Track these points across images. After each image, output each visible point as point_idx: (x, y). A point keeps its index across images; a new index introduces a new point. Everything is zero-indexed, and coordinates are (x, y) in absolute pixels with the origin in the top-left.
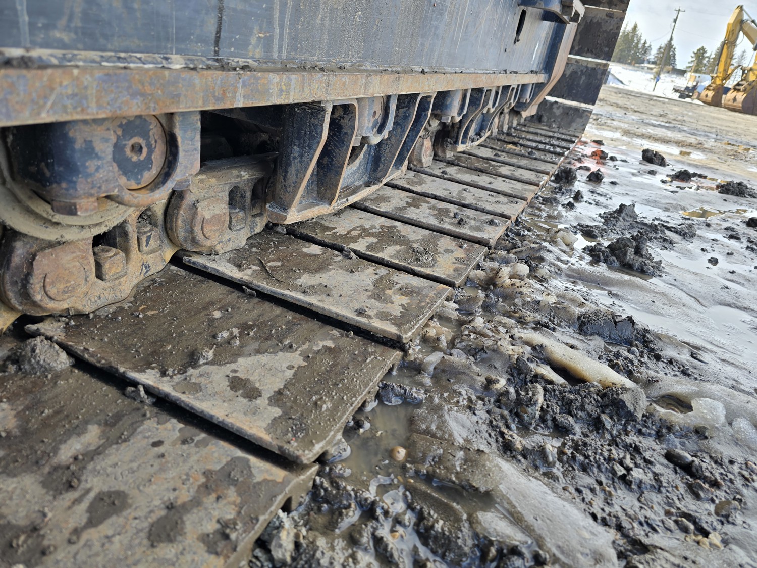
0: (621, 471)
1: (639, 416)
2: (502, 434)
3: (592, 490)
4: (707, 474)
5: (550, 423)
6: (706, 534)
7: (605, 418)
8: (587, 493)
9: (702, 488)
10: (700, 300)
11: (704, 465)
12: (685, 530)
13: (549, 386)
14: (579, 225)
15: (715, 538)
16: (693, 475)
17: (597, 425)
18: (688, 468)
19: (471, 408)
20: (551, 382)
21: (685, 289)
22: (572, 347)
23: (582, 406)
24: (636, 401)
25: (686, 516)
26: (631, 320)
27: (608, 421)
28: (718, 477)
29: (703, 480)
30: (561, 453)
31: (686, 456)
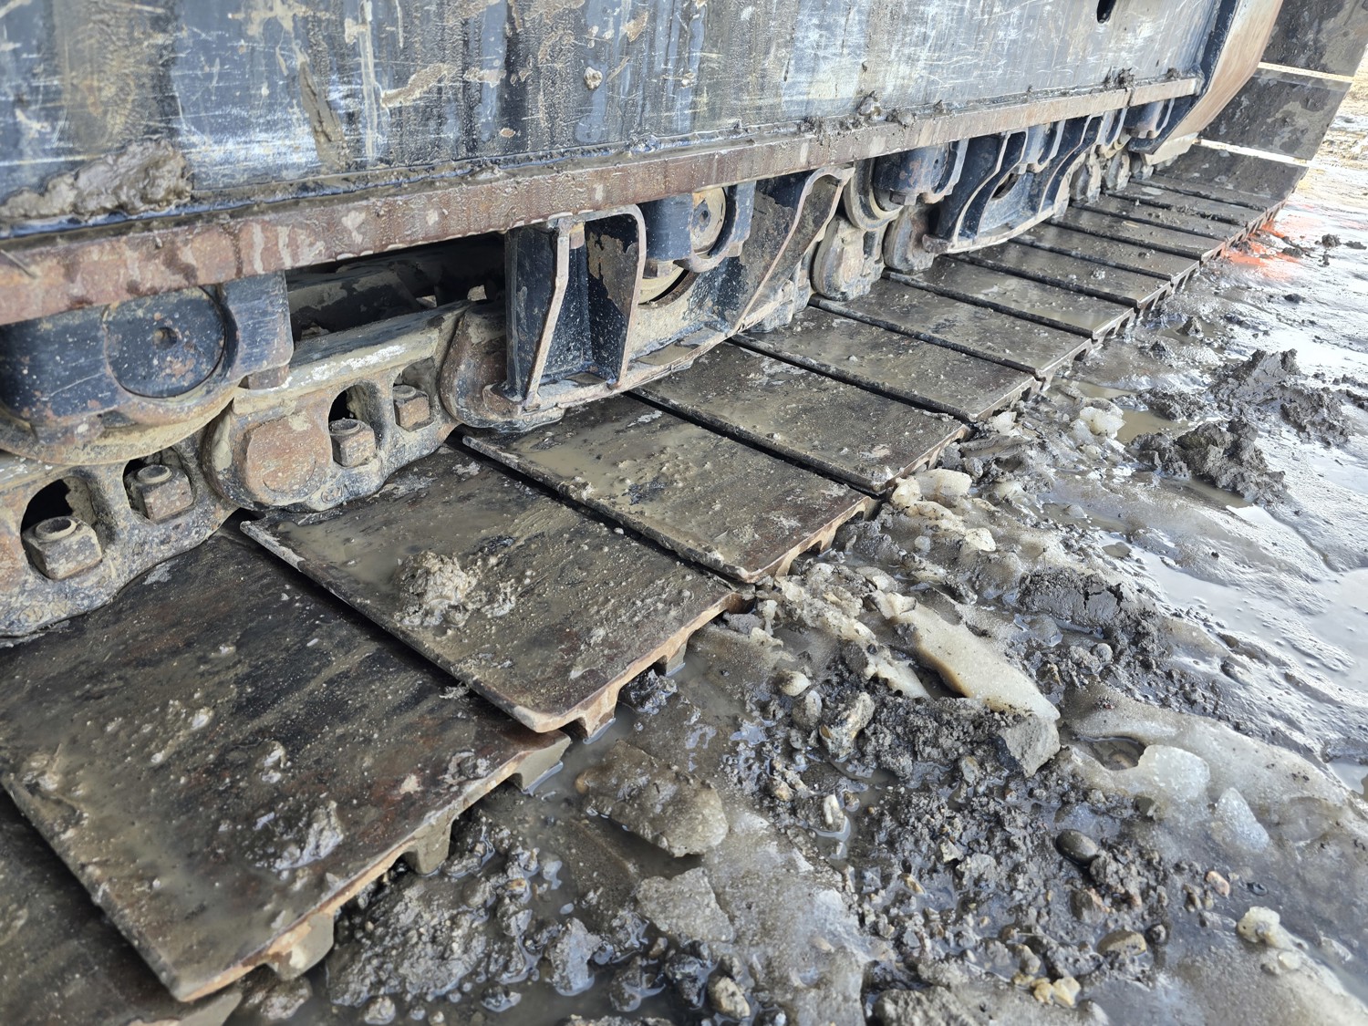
0: (951, 853)
1: (1030, 768)
2: (771, 768)
3: (886, 877)
4: (1112, 881)
5: (870, 758)
6: (1054, 977)
7: (967, 763)
8: (874, 879)
9: (1090, 902)
12: (1021, 968)
13: (890, 699)
14: (1149, 392)
15: (1069, 987)
16: (1090, 880)
17: (954, 774)
18: (1084, 866)
20: (897, 694)
21: (1307, 531)
22: (981, 633)
23: (936, 738)
24: (1029, 742)
25: (1035, 944)
26: (1117, 593)
27: (970, 769)
28: (1134, 889)
29: (1104, 890)
30: (866, 811)
31: (1088, 845)
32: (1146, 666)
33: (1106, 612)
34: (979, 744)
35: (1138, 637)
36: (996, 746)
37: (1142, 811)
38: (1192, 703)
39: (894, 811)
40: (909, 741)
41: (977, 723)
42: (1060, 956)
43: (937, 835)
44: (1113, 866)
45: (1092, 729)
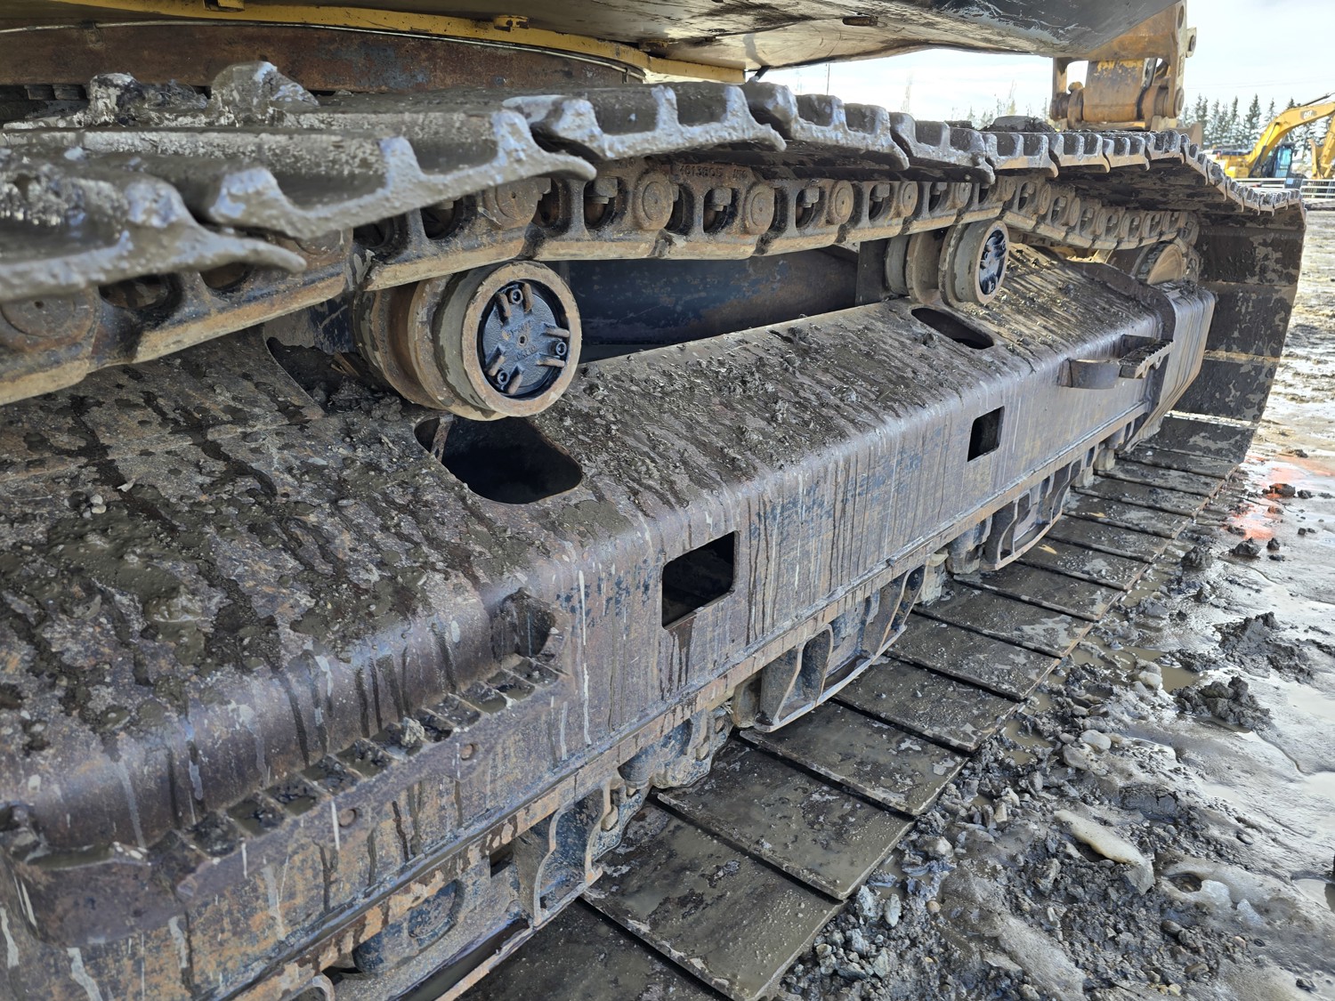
0: (1111, 933)
1: (1143, 891)
2: (1017, 898)
3: (1083, 946)
4: (1190, 942)
5: (1062, 891)
6: (1168, 984)
7: (1111, 890)
8: (1078, 946)
9: (1180, 952)
10: (1300, 763)
11: (1189, 935)
12: (1152, 980)
13: (1067, 861)
14: (1179, 651)
15: (1175, 988)
16: (1179, 942)
17: (1105, 897)
18: (1175, 937)
19: (994, 874)
20: (1070, 857)
21: (1286, 748)
22: (1105, 823)
23: (1093, 878)
24: (1140, 877)
25: (1157, 970)
26: (1174, 796)
27: (1113, 895)
28: (1199, 944)
29: (1186, 946)
30: (1066, 916)
31: (1176, 926)
32: (1195, 837)
33: (1170, 808)
34: (1115, 881)
35: (1190, 820)
36: (1123, 881)
37: (1200, 910)
38: (1222, 856)
39: (1079, 914)
40: (1079, 881)
41: (1112, 870)
42: (1168, 974)
43: (1103, 925)
45: (1172, 871)
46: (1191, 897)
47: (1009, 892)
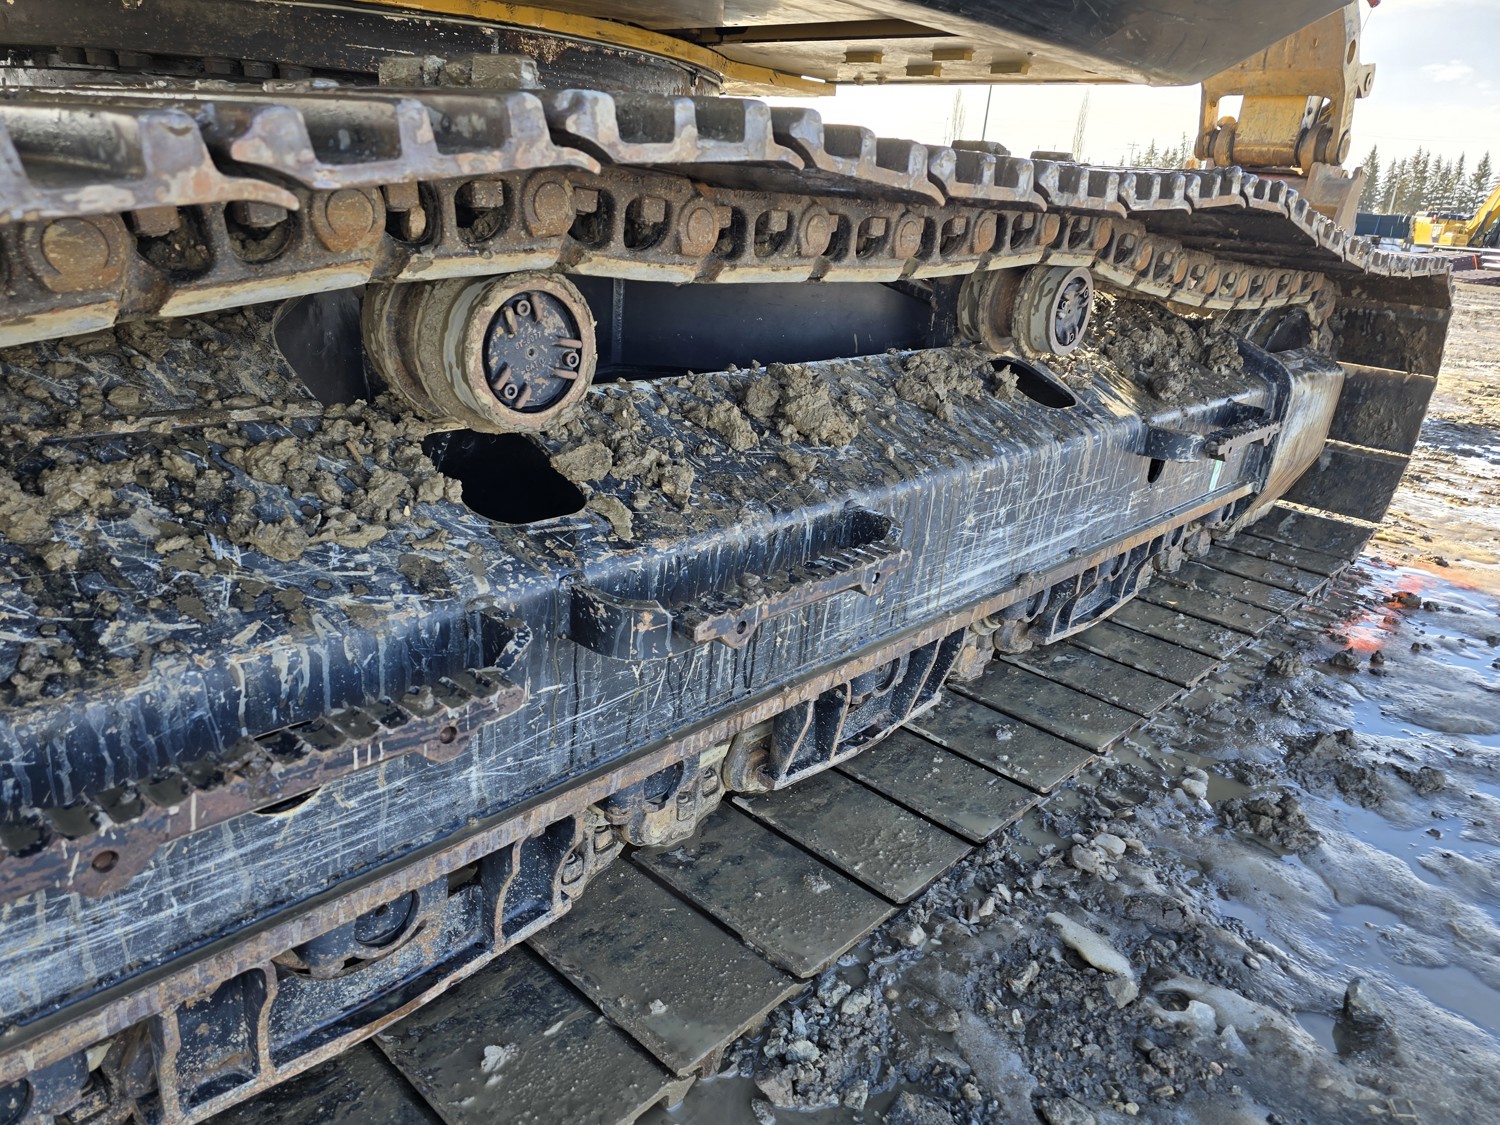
0: (1076, 1043)
2: (984, 996)
3: (1044, 1052)
4: (1161, 1061)
5: (1036, 995)
6: (1126, 1103)
7: (1088, 1000)
9: (1147, 1071)
10: (1340, 893)
12: (1110, 1096)
13: (1047, 964)
14: (1236, 761)
15: (1131, 1107)
16: (1148, 1061)
17: (1081, 1006)
18: (1147, 1056)
19: (965, 970)
20: (1052, 961)
21: (1328, 875)
22: (1100, 931)
23: (1072, 985)
24: (1120, 990)
25: (1118, 1087)
26: (1183, 912)
27: (1090, 1005)
28: (1171, 1065)
29: (1156, 1066)
30: (1033, 1020)
31: (1149, 1045)
32: (1197, 955)
33: (1175, 922)
34: (1093, 990)
35: (1195, 937)
36: (1103, 991)
37: (1180, 1031)
38: (1219, 978)
39: (1048, 1022)
40: (1056, 987)
41: (1093, 978)
42: (1129, 1092)
43: (1070, 1034)
44: (1160, 1054)
45: (1160, 987)
46: (1173, 1017)
47: (977, 988)
